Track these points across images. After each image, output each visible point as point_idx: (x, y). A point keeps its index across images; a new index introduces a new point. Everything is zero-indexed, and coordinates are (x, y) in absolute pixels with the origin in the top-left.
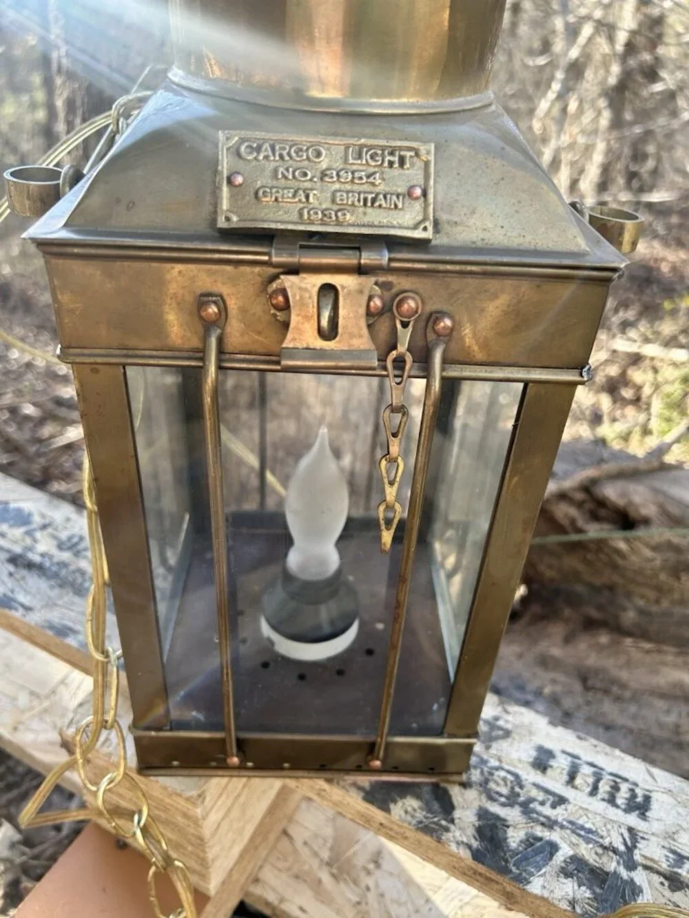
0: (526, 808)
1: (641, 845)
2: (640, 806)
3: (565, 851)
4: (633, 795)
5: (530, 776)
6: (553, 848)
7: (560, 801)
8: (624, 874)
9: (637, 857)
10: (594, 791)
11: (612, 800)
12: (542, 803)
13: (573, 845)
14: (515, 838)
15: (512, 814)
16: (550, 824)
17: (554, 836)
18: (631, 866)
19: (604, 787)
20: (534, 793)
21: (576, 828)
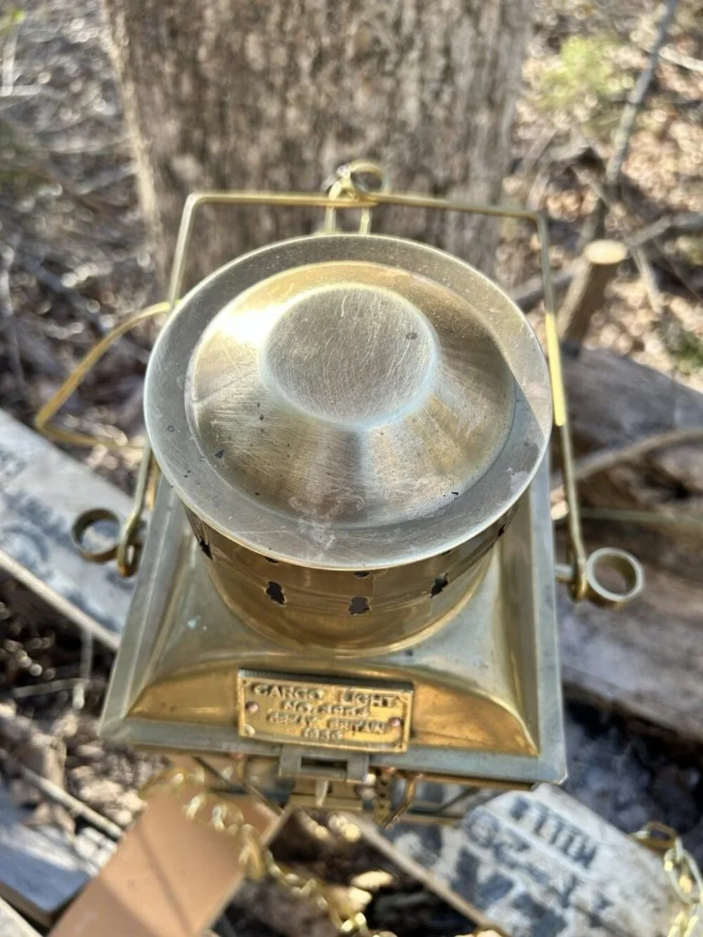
0: (498, 850)
1: (578, 888)
2: (586, 858)
3: (519, 889)
4: (583, 848)
5: (507, 823)
6: (509, 885)
7: (524, 847)
8: (558, 910)
9: (573, 898)
10: (553, 840)
11: (565, 850)
12: (511, 847)
13: (527, 885)
14: (484, 874)
15: (485, 855)
16: (513, 866)
17: (514, 876)
18: (565, 904)
19: (562, 838)
20: (506, 838)
21: (531, 871)
